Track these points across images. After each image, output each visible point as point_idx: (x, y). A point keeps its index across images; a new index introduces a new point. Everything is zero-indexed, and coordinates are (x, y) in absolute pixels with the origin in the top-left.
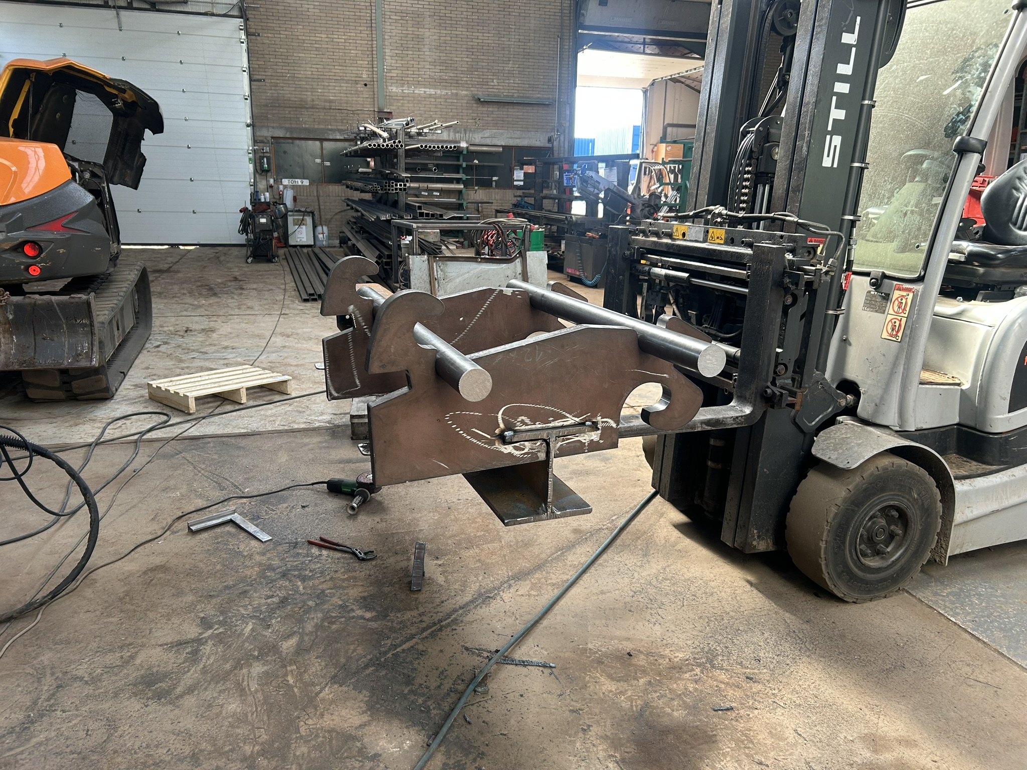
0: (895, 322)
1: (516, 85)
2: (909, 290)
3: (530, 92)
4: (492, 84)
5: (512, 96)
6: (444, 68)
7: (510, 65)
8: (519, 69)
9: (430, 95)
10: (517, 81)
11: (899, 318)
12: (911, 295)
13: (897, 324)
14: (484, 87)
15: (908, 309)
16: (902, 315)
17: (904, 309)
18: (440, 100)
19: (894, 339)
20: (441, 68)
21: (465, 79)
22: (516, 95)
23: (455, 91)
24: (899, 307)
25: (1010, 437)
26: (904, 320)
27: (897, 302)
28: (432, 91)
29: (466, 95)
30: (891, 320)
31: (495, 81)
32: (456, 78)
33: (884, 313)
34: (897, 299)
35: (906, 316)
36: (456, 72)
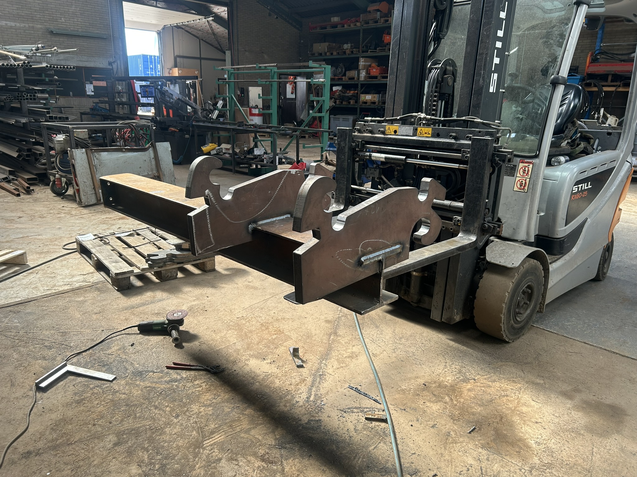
0: (522, 181)
1: (79, 23)
2: (530, 163)
3: (91, 29)
4: (60, 21)
5: (77, 31)
6: (20, 7)
7: (73, 8)
8: (80, 12)
9: (11, 26)
10: (80, 20)
11: (525, 179)
12: (531, 166)
13: (524, 182)
14: (54, 23)
15: (530, 173)
16: (527, 177)
17: (528, 173)
18: (20, 31)
19: (523, 191)
20: (17, 6)
21: (38, 16)
22: (80, 30)
23: (32, 25)
24: (524, 173)
25: (565, 239)
26: (528, 180)
27: (522, 170)
28: (13, 24)
29: (41, 28)
30: (519, 180)
31: (62, 19)
32: (31, 15)
33: (513, 176)
34: (522, 168)
35: (529, 177)
36: (30, 10)
